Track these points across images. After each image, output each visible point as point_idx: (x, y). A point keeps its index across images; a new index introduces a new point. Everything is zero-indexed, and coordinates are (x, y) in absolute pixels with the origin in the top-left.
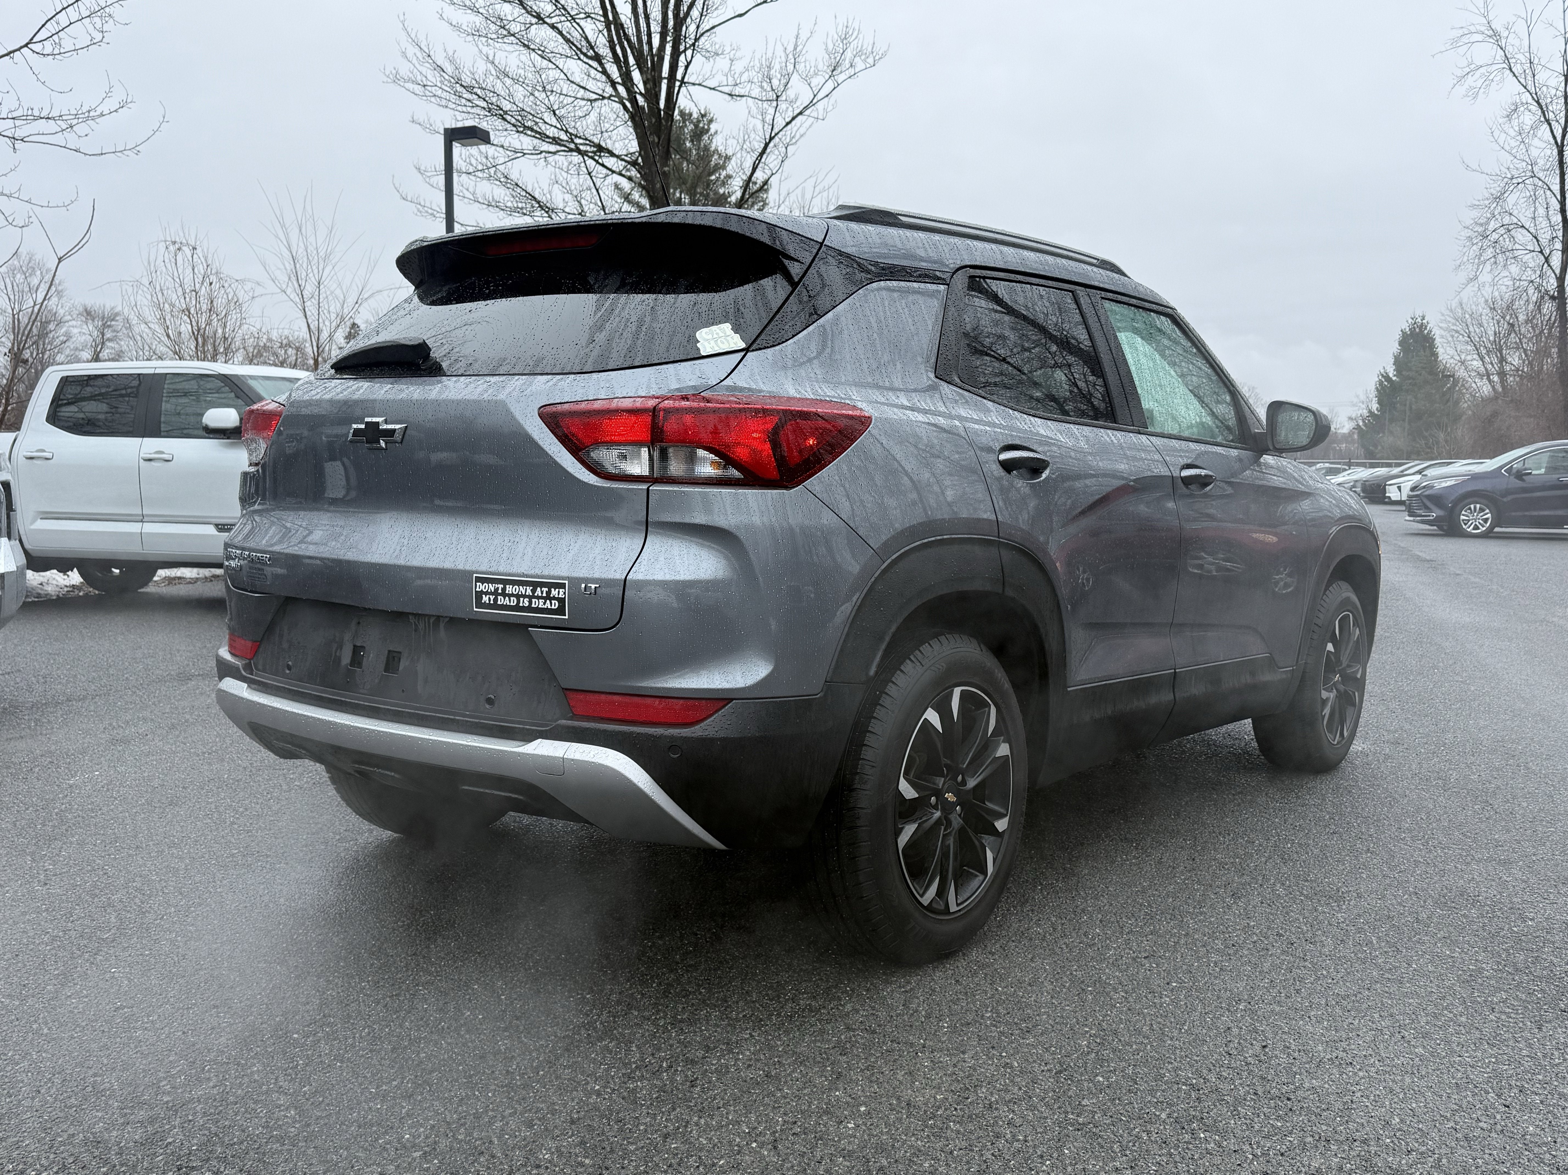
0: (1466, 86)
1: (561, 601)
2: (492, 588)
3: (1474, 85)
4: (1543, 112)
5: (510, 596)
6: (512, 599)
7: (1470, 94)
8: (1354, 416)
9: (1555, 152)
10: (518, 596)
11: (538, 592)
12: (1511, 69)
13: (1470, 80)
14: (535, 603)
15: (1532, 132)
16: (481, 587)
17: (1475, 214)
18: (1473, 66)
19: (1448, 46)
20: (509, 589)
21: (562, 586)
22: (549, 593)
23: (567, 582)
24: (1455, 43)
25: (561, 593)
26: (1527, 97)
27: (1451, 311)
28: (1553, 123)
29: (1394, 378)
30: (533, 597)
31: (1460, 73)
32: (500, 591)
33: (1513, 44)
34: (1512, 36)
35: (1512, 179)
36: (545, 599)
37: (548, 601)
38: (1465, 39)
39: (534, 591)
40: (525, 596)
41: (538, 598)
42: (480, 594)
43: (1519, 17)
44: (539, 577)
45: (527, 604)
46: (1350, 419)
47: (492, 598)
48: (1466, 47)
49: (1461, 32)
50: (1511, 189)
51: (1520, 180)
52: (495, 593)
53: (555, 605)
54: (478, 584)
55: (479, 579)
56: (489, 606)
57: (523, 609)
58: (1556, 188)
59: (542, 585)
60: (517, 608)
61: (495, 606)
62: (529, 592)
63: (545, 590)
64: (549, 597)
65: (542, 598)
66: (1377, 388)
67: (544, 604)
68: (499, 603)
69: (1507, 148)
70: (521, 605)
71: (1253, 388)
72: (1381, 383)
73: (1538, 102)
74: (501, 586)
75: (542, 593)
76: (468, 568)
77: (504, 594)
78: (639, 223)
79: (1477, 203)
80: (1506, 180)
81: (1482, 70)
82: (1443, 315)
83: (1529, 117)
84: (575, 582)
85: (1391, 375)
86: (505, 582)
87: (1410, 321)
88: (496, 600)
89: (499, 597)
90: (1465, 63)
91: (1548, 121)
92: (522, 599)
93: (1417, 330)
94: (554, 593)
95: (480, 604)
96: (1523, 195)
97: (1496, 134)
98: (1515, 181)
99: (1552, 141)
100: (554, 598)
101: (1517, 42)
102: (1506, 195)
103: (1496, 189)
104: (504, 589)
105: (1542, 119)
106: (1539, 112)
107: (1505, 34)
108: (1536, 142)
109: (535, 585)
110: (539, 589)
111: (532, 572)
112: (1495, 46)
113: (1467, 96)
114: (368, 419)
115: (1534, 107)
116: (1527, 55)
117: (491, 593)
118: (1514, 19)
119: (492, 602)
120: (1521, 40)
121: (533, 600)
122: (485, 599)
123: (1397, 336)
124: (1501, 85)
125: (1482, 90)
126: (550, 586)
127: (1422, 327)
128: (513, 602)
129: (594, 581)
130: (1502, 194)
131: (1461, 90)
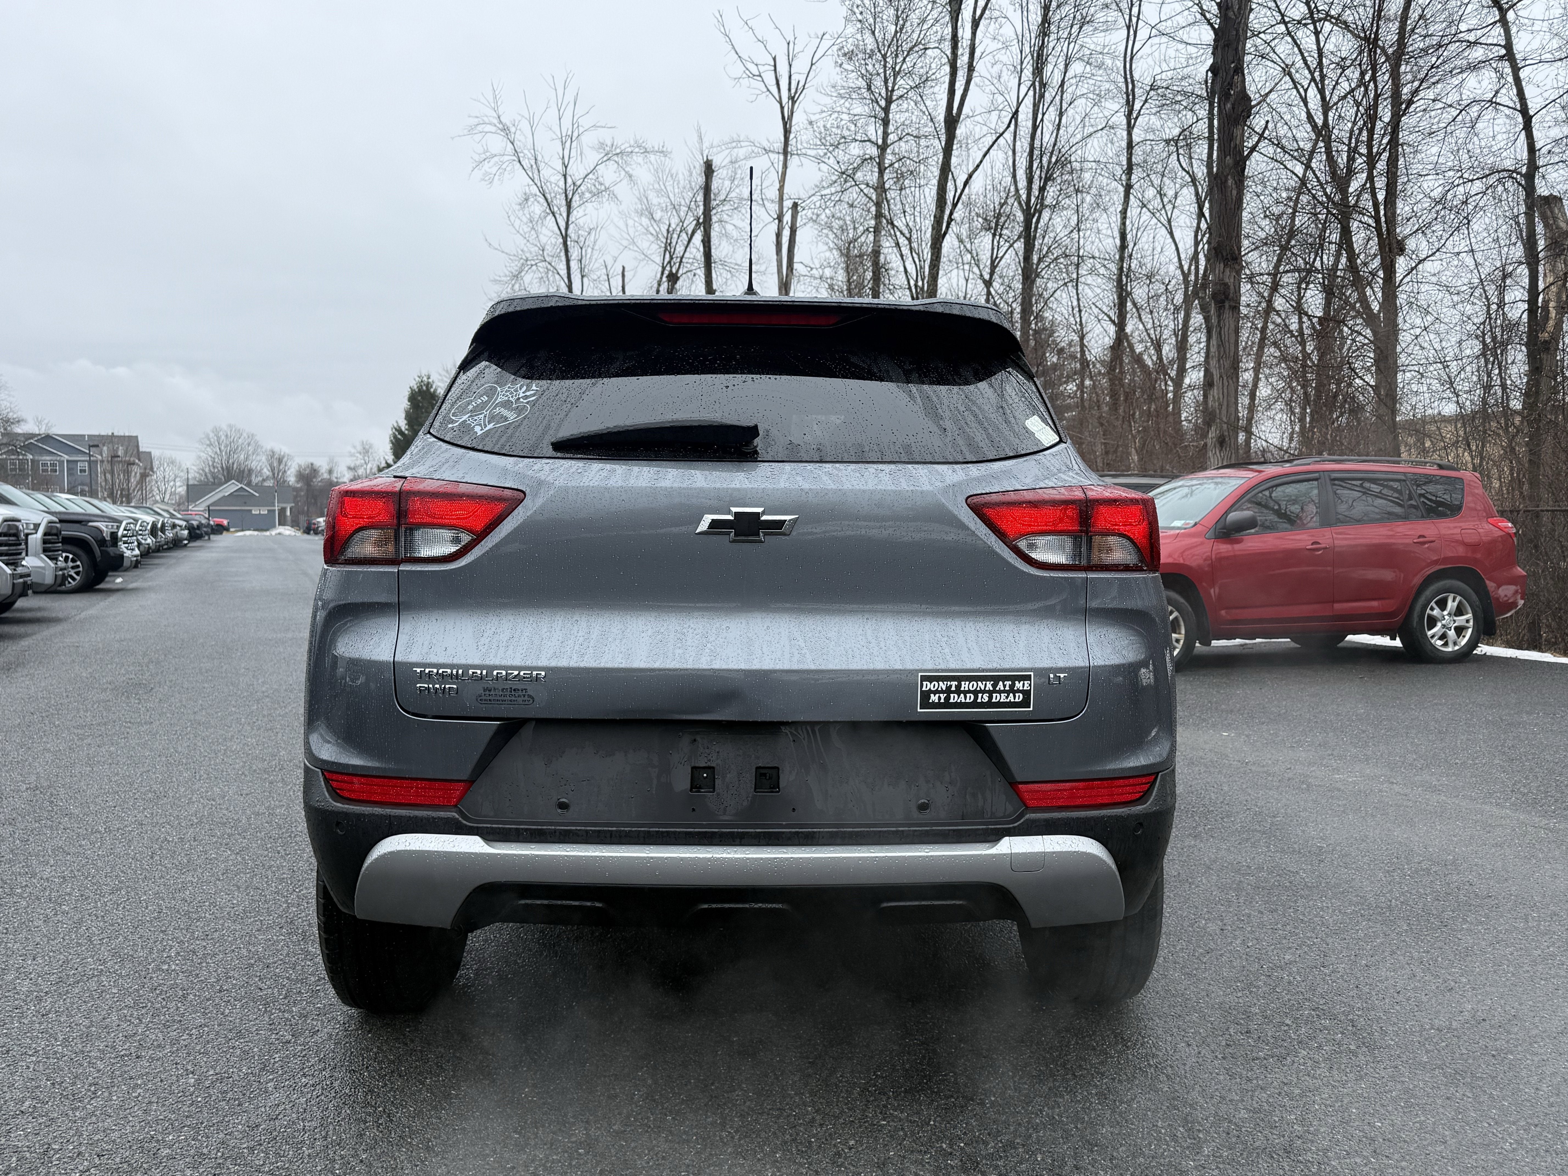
0: (483, 171)
1: (1026, 693)
2: (943, 686)
3: (489, 170)
4: (549, 205)
5: (965, 693)
6: (968, 695)
7: (487, 178)
8: (352, 466)
9: (561, 240)
10: (976, 693)
11: (1000, 686)
12: (519, 161)
13: (486, 166)
14: (996, 698)
15: (540, 221)
16: (928, 686)
17: (498, 288)
18: (488, 154)
19: (466, 132)
20: (965, 686)
21: (1028, 678)
22: (1012, 686)
23: (1032, 674)
24: (471, 130)
25: (1026, 685)
26: (534, 190)
27: (447, 371)
28: (557, 216)
29: (406, 432)
30: (995, 691)
31: (477, 158)
32: (953, 688)
33: (523, 138)
34: (518, 132)
35: (527, 260)
36: (1008, 692)
37: (1011, 695)
38: (480, 128)
39: (995, 686)
40: (983, 692)
41: (1000, 692)
42: (926, 695)
43: (523, 116)
44: (998, 671)
45: (986, 698)
46: (349, 468)
47: (943, 696)
48: (480, 136)
49: (476, 121)
50: (526, 269)
51: (533, 263)
52: (948, 691)
53: (1019, 697)
54: (925, 683)
55: (924, 678)
56: (938, 705)
57: (982, 705)
58: (564, 272)
59: (1004, 678)
60: (975, 704)
61: (947, 704)
62: (989, 686)
63: (1008, 683)
64: (1012, 690)
65: (1004, 691)
66: (391, 441)
67: (1007, 698)
68: (952, 701)
69: (521, 231)
70: (979, 700)
71: (253, 435)
72: (395, 437)
73: (544, 195)
74: (954, 683)
75: (1005, 686)
76: (909, 666)
77: (958, 691)
78: (916, 311)
79: (498, 278)
80: (522, 261)
81: (496, 159)
82: (440, 375)
83: (538, 208)
84: (1042, 673)
85: (403, 429)
86: (959, 679)
87: (417, 379)
88: (948, 698)
89: (952, 695)
90: (482, 151)
91: (553, 214)
92: (980, 695)
93: (424, 388)
94: (1019, 685)
95: (926, 703)
96: (536, 276)
97: (512, 218)
98: (529, 263)
99: (559, 232)
100: (1019, 691)
101: (522, 138)
102: (523, 274)
103: (515, 267)
104: (958, 687)
105: (548, 211)
106: (545, 204)
107: (513, 130)
108: (544, 231)
109: (996, 680)
110: (1001, 683)
111: (990, 667)
112: (505, 139)
113: (483, 180)
114: (734, 510)
115: (542, 200)
116: (532, 151)
117: (942, 692)
118: (520, 118)
119: (942, 701)
120: (526, 138)
121: (994, 695)
122: (934, 698)
123: (407, 393)
124: (512, 175)
125: (497, 177)
126: (1014, 679)
127: (428, 385)
128: (970, 698)
129: (1062, 670)
130: (520, 273)
131: (478, 174)
